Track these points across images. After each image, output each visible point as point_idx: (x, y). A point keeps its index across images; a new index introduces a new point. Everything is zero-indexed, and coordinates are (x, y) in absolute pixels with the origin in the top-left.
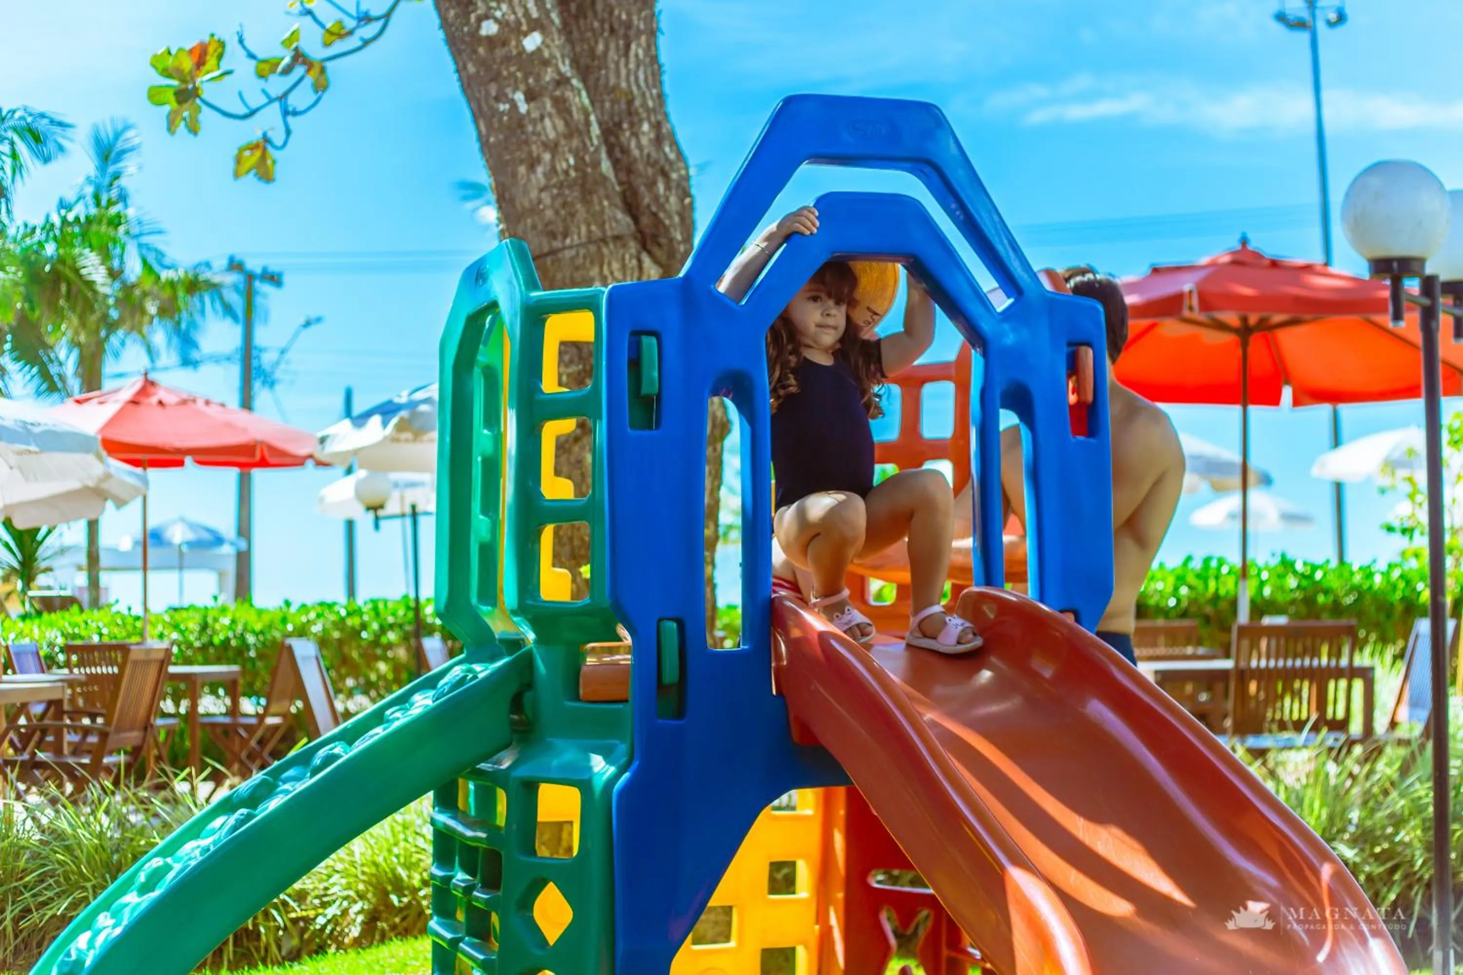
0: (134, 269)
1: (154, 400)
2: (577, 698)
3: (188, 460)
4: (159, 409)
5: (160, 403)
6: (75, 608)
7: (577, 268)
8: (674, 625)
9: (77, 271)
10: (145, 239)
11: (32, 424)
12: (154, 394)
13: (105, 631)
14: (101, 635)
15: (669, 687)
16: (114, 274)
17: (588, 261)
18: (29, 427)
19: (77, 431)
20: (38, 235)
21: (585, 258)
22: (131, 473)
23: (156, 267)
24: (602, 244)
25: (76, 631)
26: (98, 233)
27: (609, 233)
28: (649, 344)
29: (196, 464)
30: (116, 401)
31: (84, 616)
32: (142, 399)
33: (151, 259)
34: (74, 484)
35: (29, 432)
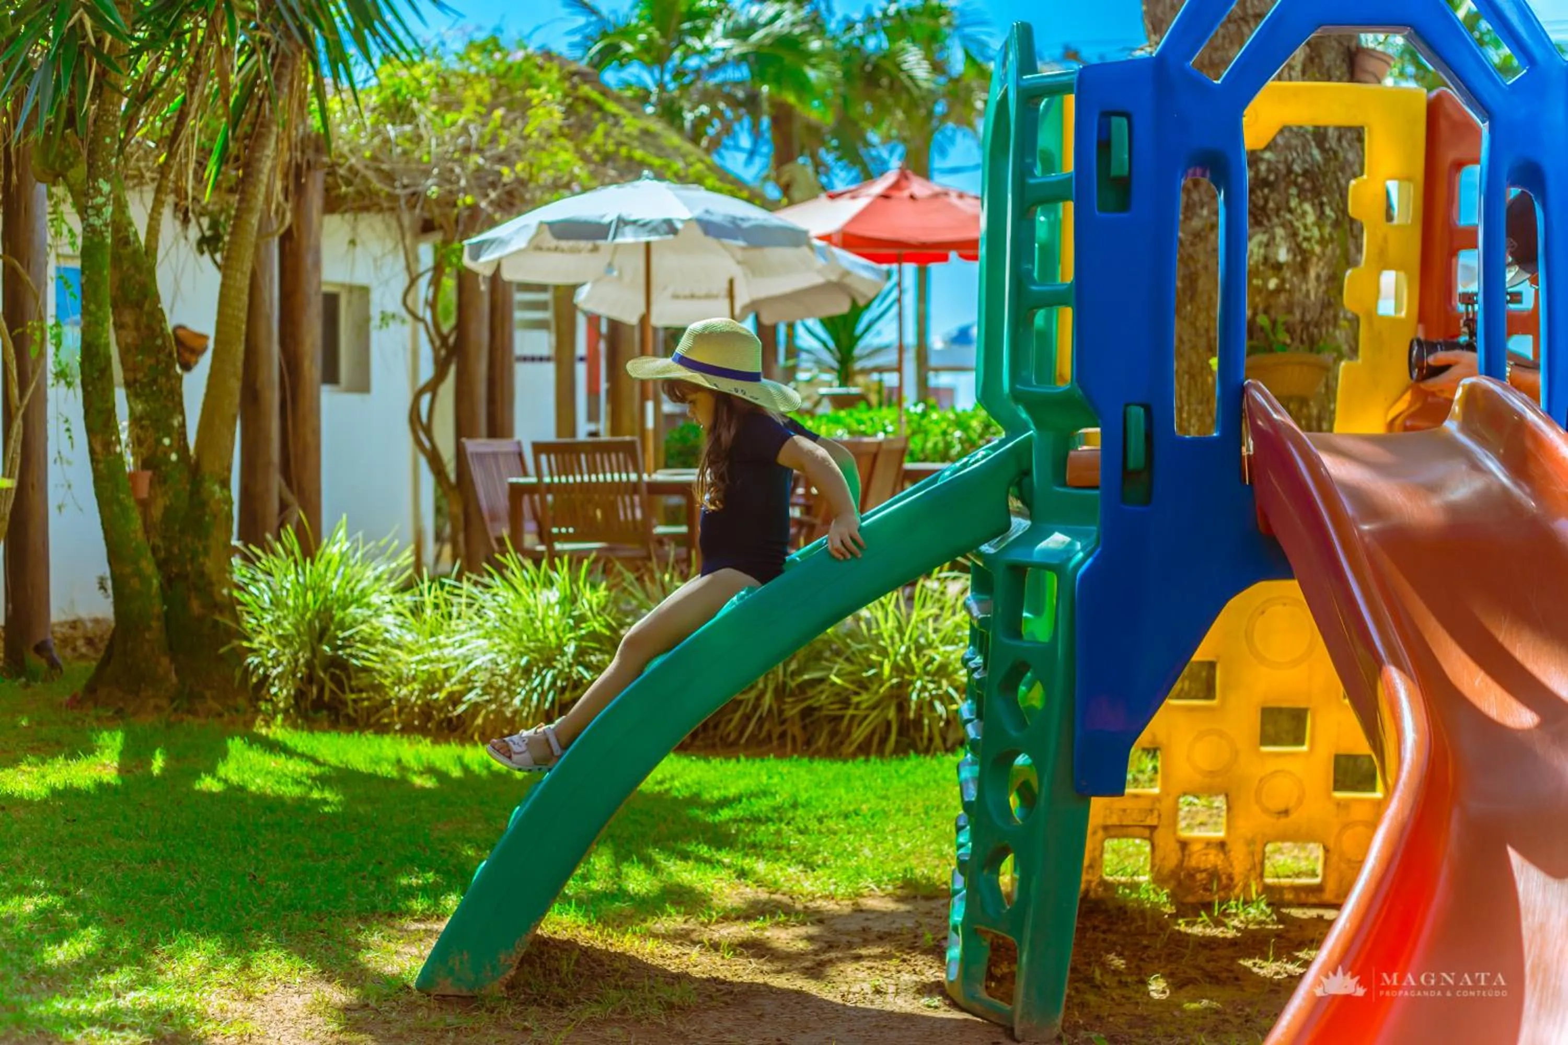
0: (957, 63)
1: (906, 193)
2: (1065, 485)
3: (953, 255)
4: (910, 204)
5: (912, 197)
6: (862, 405)
7: (1216, 49)
8: (1142, 411)
9: (898, 66)
10: (968, 30)
11: (742, 219)
12: (907, 188)
13: (890, 429)
14: (885, 432)
15: (1137, 473)
16: (938, 67)
17: (1227, 41)
18: (739, 222)
19: (790, 226)
20: (859, 29)
21: (1224, 37)
22: (866, 268)
23: (979, 59)
24: (1242, 23)
25: (862, 428)
26: (919, 25)
27: (1250, 12)
28: (1119, 125)
29: (961, 260)
30: (868, 196)
31: (871, 414)
32: (896, 194)
33: (974, 51)
34: (818, 280)
35: (738, 227)
